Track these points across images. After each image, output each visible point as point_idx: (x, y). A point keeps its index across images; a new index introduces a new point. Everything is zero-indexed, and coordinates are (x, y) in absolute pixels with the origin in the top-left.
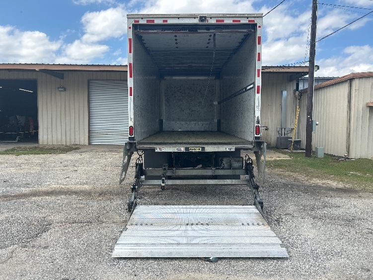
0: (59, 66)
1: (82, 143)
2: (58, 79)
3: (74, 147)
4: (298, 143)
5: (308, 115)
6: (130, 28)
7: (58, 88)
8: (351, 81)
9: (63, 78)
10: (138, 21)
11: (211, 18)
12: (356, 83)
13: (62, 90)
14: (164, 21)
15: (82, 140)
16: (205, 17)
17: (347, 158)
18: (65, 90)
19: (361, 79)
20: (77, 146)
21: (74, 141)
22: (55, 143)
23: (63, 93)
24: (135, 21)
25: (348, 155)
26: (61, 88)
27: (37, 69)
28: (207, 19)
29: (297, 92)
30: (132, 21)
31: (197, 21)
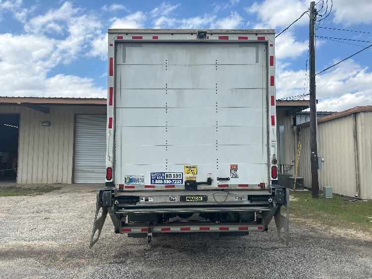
0: (43, 99)
1: (64, 182)
2: (43, 114)
3: (55, 186)
4: (300, 181)
5: (312, 151)
6: (111, 45)
7: (43, 123)
8: (355, 115)
9: (48, 113)
10: (122, 37)
11: (212, 34)
12: (361, 118)
13: (46, 124)
14: (154, 38)
15: (65, 178)
16: (205, 33)
17: (358, 199)
18: (49, 124)
19: (366, 114)
20: (58, 186)
21: (56, 179)
22: (34, 182)
23: (47, 128)
24: (119, 38)
25: (359, 196)
26: (45, 122)
27: (19, 103)
28: (207, 35)
29: (295, 128)
30: (115, 37)
31: (194, 38)
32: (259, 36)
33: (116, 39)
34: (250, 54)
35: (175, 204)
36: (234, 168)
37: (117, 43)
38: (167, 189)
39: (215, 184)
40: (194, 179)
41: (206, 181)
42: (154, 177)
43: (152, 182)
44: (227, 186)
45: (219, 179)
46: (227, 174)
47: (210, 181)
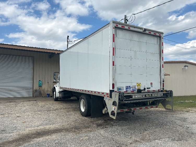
6: (113, 28)
10: (118, 25)
14: (129, 28)
30: (115, 25)
31: (141, 31)
32: (159, 34)
33: (115, 26)
34: (154, 41)
35: (143, 98)
36: (151, 84)
37: (115, 27)
38: (131, 93)
39: (146, 90)
40: (140, 88)
41: (143, 89)
42: (127, 88)
43: (126, 90)
44: (149, 91)
45: (147, 88)
46: (150, 86)
47: (145, 89)
